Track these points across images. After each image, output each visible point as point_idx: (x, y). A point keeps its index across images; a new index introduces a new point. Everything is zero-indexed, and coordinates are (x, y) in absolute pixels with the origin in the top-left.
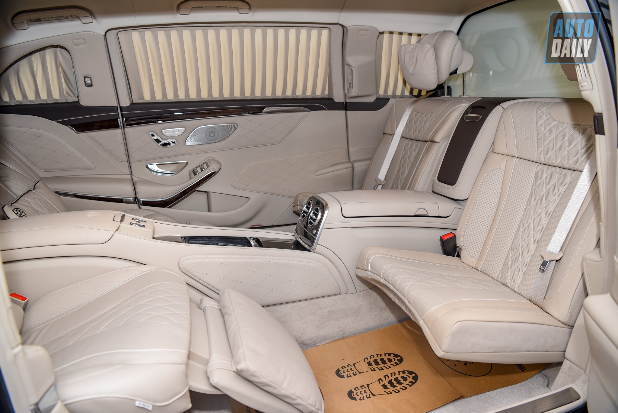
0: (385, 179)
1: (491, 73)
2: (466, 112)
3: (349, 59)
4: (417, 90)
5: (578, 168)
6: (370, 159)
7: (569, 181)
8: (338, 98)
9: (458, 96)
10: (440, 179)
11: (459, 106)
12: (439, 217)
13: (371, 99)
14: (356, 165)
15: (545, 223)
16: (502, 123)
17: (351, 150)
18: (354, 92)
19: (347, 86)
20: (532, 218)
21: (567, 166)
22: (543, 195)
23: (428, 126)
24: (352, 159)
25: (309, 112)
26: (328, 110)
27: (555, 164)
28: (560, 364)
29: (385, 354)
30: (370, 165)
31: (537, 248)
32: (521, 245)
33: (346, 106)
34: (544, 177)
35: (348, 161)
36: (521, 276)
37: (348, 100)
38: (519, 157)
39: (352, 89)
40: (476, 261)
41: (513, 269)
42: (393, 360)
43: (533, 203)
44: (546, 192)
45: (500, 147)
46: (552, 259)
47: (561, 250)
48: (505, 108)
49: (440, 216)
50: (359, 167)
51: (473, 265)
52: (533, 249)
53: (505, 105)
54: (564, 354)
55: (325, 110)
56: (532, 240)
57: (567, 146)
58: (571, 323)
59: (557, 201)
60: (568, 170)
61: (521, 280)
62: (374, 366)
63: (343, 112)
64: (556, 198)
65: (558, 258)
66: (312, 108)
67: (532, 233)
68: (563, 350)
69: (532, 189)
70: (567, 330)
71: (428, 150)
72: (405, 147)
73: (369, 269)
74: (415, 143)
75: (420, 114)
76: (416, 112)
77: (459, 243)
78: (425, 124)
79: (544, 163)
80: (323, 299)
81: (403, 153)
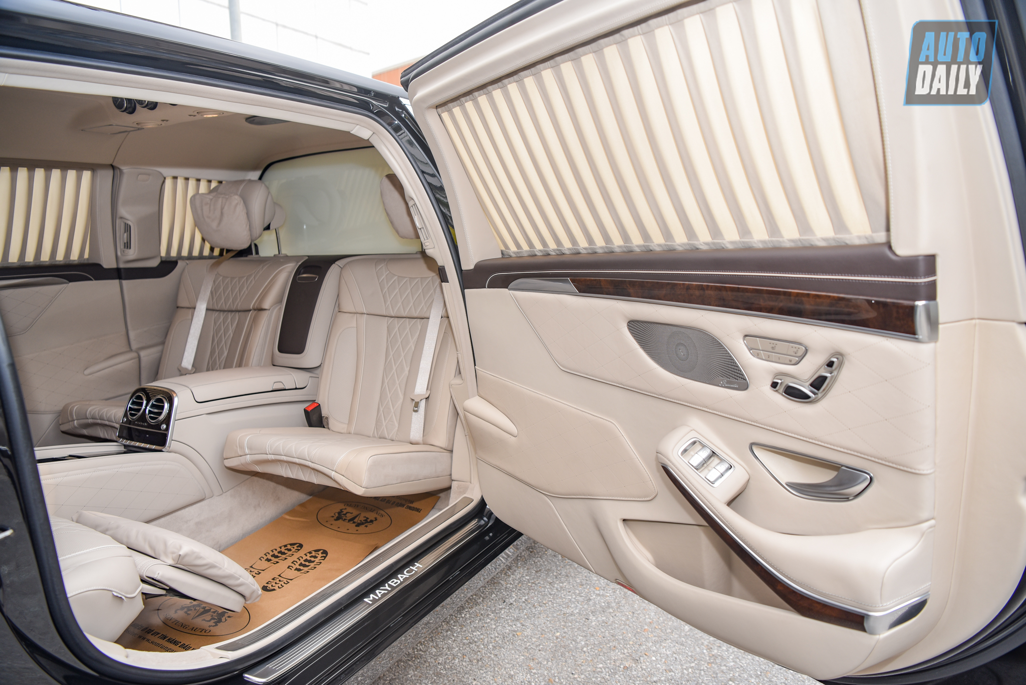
0: (193, 366)
1: (305, 227)
2: (298, 272)
3: (123, 211)
4: (219, 249)
5: (426, 316)
6: (163, 343)
7: (420, 327)
8: (108, 262)
9: (273, 255)
10: (281, 350)
11: (287, 267)
12: (296, 389)
13: (154, 263)
14: (143, 354)
15: (407, 370)
16: (343, 281)
17: (132, 334)
18: (132, 254)
19: (120, 246)
20: (394, 368)
21: (415, 315)
22: (399, 345)
23: (246, 292)
24: (134, 346)
25: (67, 285)
26: (96, 279)
27: (404, 315)
28: (449, 488)
29: (281, 548)
30: (162, 352)
31: (405, 394)
32: (389, 396)
33: (119, 274)
34: (397, 329)
35: (128, 349)
36: (397, 425)
37: (122, 266)
38: (368, 313)
39: (129, 250)
40: (346, 426)
41: (387, 421)
42: (292, 549)
43: (392, 354)
44: (401, 342)
45: (347, 305)
46: (422, 398)
47: (427, 389)
48: (342, 267)
49: (297, 387)
50: (146, 356)
51: (344, 431)
52: (401, 396)
53: (340, 263)
54: (451, 477)
55: (90, 280)
56: (399, 388)
57: (411, 297)
58: (450, 448)
59: (413, 348)
60: (416, 319)
61: (397, 429)
62: (274, 560)
63: (117, 282)
64: (412, 345)
65: (427, 396)
66: (71, 279)
67: (397, 382)
68: (449, 473)
69: (387, 342)
70: (448, 454)
71: (255, 321)
72: (214, 321)
73: (247, 451)
74: (230, 316)
75: (229, 279)
76: (221, 278)
77: (324, 413)
78: (240, 291)
79: (393, 315)
80: (187, 509)
81: (214, 329)
